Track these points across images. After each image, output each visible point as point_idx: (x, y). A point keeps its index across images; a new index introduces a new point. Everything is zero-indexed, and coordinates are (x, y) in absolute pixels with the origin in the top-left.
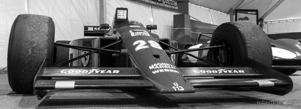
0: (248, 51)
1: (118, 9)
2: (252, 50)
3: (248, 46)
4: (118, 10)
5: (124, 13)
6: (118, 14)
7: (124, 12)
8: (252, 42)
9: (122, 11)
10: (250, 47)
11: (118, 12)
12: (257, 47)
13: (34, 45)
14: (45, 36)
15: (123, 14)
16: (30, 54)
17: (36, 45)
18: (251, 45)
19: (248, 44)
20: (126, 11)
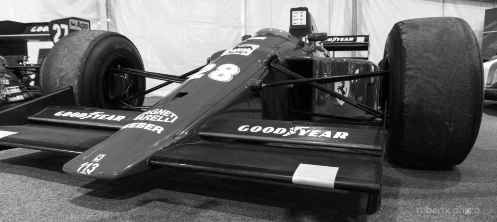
0: (407, 86)
1: (293, 10)
2: (417, 85)
3: (408, 76)
4: (293, 12)
5: (302, 16)
6: (293, 18)
7: (302, 14)
8: (421, 66)
9: (300, 12)
10: (411, 77)
11: (293, 15)
12: (431, 77)
13: (62, 74)
14: (77, 61)
15: (301, 18)
16: (58, 85)
17: (65, 73)
18: (416, 73)
19: (409, 69)
20: (305, 13)
